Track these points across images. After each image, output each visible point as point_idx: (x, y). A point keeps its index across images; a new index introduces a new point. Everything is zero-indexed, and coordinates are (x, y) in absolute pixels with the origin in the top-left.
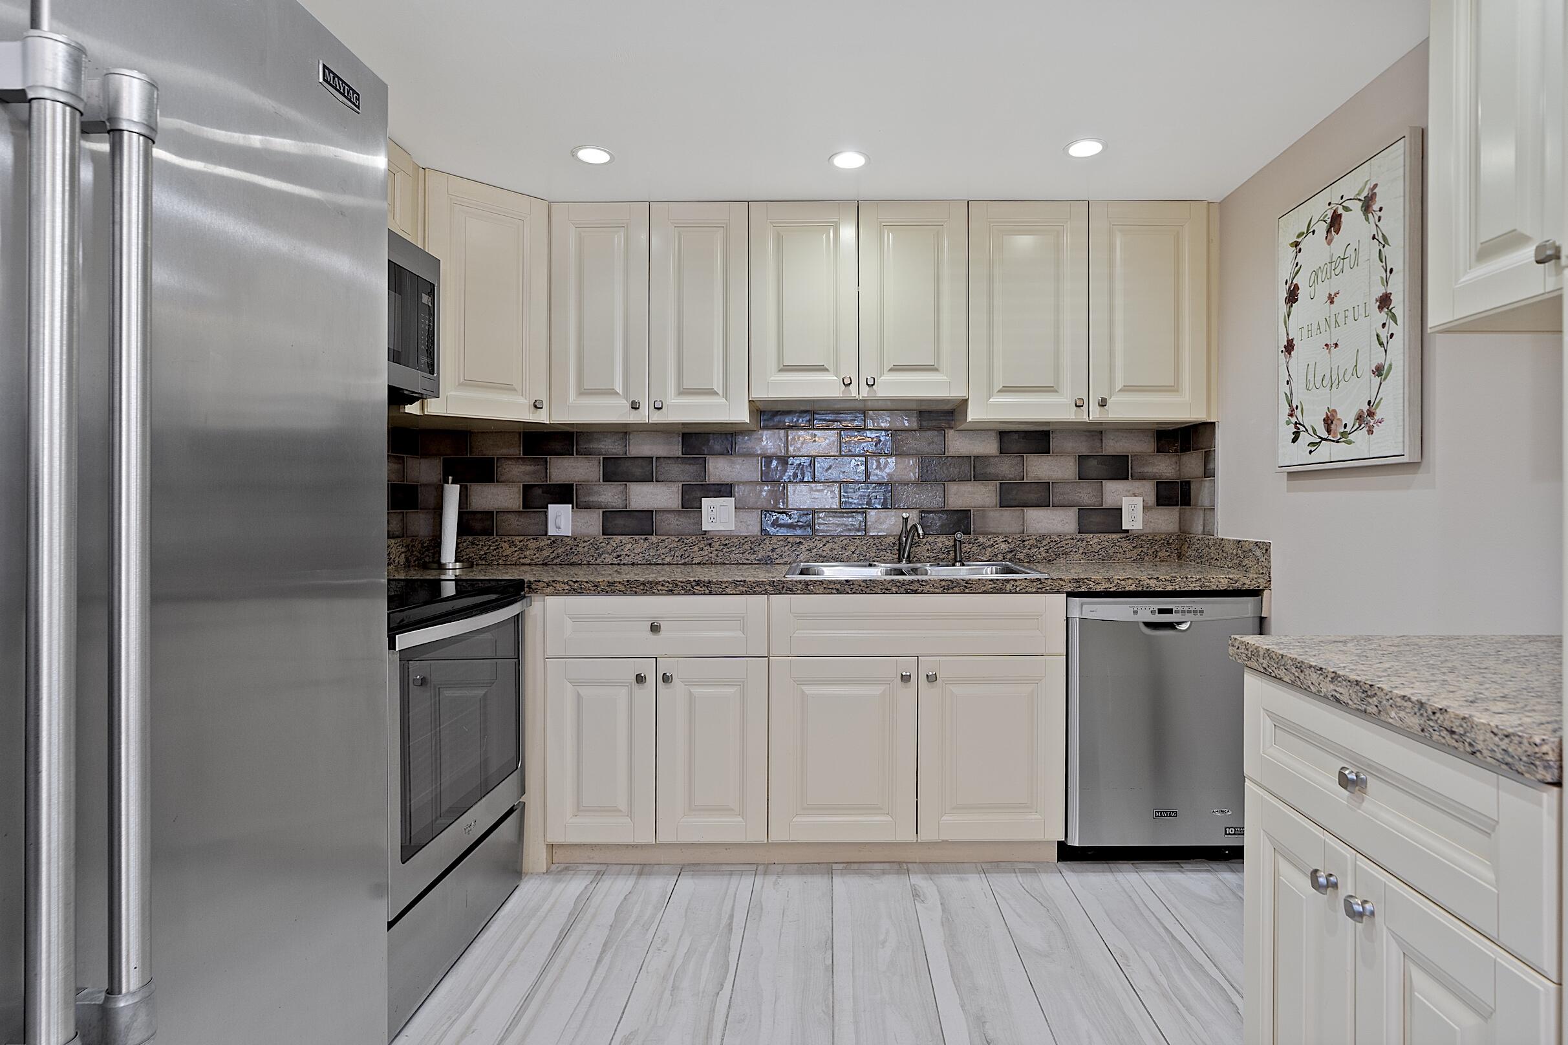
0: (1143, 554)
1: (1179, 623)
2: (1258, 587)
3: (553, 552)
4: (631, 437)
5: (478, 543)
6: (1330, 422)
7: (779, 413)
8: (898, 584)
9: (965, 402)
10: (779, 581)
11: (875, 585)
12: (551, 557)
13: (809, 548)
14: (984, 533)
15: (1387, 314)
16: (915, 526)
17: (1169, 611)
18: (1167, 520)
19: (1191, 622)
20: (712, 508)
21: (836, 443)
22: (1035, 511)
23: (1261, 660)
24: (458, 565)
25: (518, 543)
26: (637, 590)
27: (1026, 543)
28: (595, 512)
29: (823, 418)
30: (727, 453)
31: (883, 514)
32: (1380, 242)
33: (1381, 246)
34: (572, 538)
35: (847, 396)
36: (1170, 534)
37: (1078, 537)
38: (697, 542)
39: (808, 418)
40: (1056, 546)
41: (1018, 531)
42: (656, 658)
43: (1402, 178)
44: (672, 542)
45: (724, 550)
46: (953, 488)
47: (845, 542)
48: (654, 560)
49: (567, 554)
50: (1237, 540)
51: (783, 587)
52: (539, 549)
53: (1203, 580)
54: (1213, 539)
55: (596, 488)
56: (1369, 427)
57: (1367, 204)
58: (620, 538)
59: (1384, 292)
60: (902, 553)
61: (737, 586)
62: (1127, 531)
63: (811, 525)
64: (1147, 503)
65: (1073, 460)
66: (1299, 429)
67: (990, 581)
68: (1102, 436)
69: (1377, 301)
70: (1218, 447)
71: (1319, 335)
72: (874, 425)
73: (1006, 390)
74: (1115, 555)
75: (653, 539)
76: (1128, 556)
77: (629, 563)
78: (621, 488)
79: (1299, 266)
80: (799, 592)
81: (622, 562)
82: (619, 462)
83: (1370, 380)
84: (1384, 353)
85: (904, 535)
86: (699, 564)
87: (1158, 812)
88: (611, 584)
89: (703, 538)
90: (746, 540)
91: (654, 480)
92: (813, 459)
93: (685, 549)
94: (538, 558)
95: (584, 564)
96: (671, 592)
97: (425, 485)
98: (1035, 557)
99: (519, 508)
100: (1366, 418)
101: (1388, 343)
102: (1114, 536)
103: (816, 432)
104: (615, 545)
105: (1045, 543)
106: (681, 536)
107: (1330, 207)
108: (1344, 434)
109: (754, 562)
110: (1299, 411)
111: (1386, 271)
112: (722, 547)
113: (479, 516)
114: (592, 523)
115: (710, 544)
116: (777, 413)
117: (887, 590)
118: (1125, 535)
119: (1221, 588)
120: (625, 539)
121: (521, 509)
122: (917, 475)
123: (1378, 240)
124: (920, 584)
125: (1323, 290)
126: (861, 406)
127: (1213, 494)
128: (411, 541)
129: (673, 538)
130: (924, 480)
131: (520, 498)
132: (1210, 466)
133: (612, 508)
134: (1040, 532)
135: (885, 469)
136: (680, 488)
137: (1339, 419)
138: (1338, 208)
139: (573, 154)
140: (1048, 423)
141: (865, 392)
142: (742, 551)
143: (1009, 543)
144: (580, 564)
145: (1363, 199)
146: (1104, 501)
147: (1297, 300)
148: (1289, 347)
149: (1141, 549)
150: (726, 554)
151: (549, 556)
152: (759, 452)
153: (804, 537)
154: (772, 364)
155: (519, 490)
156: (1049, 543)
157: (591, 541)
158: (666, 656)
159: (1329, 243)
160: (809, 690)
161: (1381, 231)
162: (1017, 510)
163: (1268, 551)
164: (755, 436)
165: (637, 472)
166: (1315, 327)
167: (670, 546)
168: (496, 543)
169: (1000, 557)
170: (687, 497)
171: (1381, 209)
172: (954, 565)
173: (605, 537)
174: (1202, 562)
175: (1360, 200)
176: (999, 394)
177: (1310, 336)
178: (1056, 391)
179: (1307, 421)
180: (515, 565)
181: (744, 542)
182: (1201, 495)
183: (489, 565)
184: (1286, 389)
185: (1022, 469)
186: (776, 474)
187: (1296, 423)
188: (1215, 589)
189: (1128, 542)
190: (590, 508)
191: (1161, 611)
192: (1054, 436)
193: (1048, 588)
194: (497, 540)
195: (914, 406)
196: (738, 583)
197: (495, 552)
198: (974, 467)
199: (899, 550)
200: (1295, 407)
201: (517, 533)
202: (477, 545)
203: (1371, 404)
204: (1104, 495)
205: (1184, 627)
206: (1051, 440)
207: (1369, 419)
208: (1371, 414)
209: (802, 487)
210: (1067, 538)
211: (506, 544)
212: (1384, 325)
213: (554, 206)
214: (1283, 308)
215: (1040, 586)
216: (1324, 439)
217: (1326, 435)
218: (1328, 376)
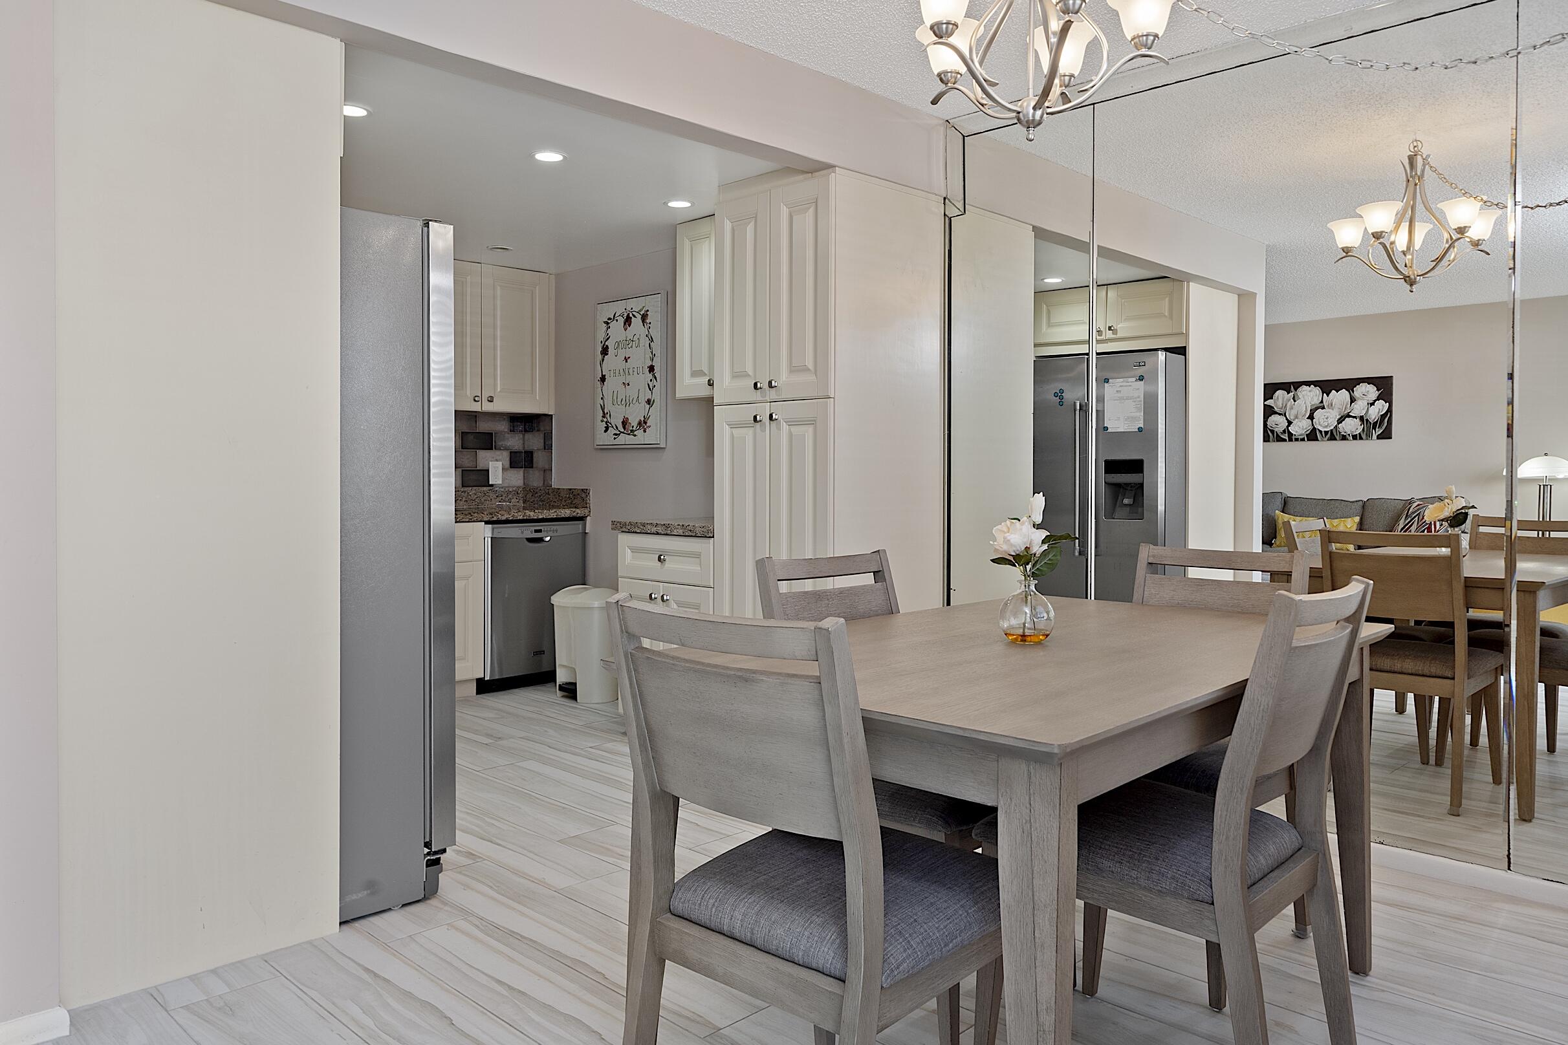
1: (545, 538)
2: (583, 516)
6: (625, 424)
15: (653, 376)
17: (540, 531)
18: (517, 478)
19: (551, 538)
23: (627, 527)
32: (650, 339)
33: (650, 342)
36: (518, 487)
37: (462, 490)
43: (663, 313)
50: (567, 489)
53: (558, 511)
54: (551, 489)
56: (644, 429)
57: (644, 317)
59: (651, 364)
62: (492, 485)
64: (505, 466)
66: (608, 425)
69: (648, 368)
70: (554, 430)
71: (619, 377)
74: (485, 502)
76: (494, 502)
79: (608, 336)
83: (645, 406)
84: (651, 394)
87: (535, 652)
100: (643, 424)
101: (653, 390)
102: (485, 489)
107: (625, 311)
108: (631, 431)
110: (608, 416)
111: (652, 354)
118: (491, 488)
119: (566, 516)
125: (622, 353)
127: (550, 461)
132: (549, 443)
137: (629, 423)
138: (629, 313)
145: (642, 314)
146: (478, 464)
147: (607, 354)
148: (603, 379)
149: (501, 498)
159: (625, 330)
161: (650, 334)
163: (588, 495)
166: (617, 372)
171: (650, 323)
175: (640, 314)
177: (614, 376)
178: (463, 390)
179: (613, 421)
182: (539, 458)
184: (601, 402)
187: (607, 422)
188: (563, 517)
189: (494, 492)
191: (536, 531)
193: (474, 519)
200: (606, 413)
203: (645, 418)
204: (477, 460)
205: (547, 540)
208: (645, 423)
212: (651, 381)
214: (600, 357)
215: (471, 518)
216: (621, 432)
217: (623, 430)
218: (624, 399)
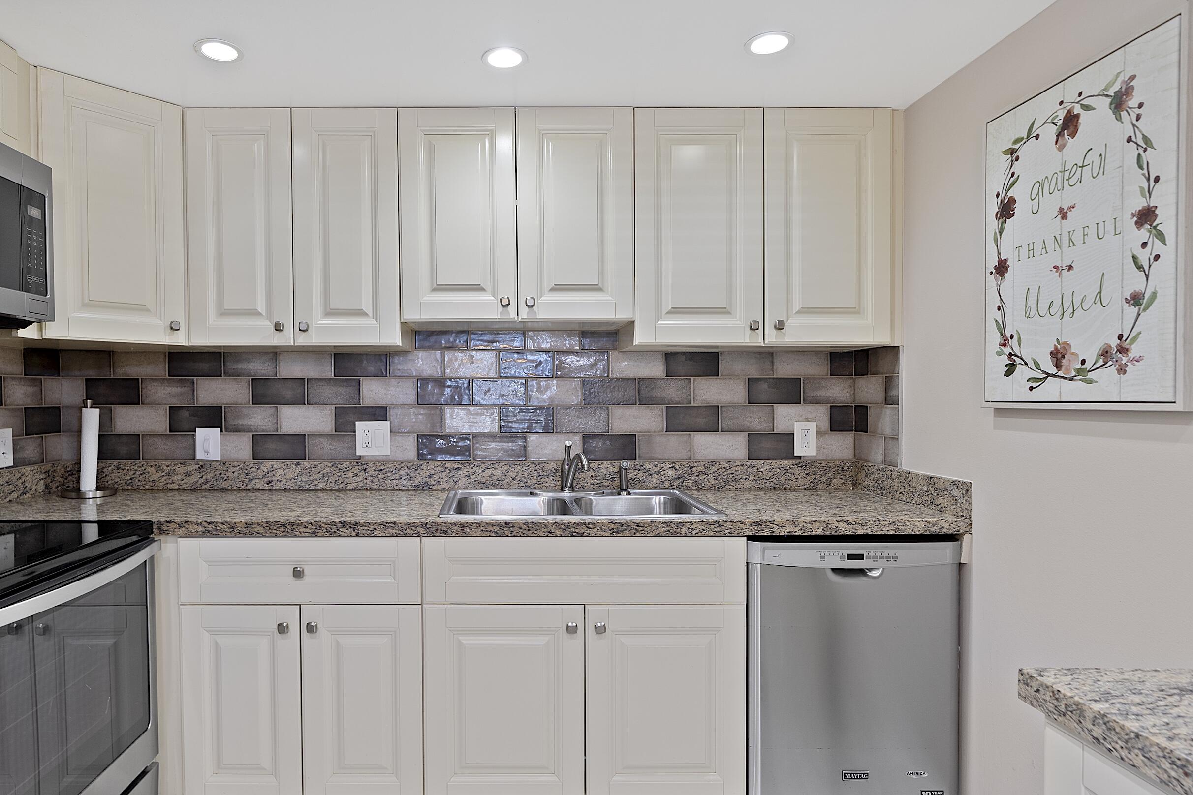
0: (816, 481)
1: (870, 570)
2: (958, 531)
3: (202, 477)
4: (281, 357)
5: (123, 468)
6: (1060, 356)
7: (435, 333)
8: (562, 526)
9: (631, 324)
10: (432, 522)
11: (537, 527)
12: (200, 482)
13: (467, 474)
14: (651, 459)
15: (1150, 232)
16: (578, 455)
17: (860, 557)
18: (841, 447)
19: (883, 569)
20: (366, 433)
21: (494, 365)
22: (703, 436)
24: (99, 494)
25: (165, 468)
26: (277, 532)
27: (694, 469)
28: (244, 436)
29: (481, 338)
30: (381, 374)
31: (545, 438)
32: (1138, 145)
33: (1141, 151)
34: (220, 462)
35: (505, 317)
36: (844, 462)
37: (749, 464)
38: (351, 468)
39: (465, 338)
40: (726, 473)
41: (685, 457)
42: (300, 605)
43: (1176, 65)
44: (325, 467)
45: (380, 476)
46: (617, 412)
47: (505, 468)
48: (307, 486)
49: (216, 479)
50: (928, 476)
51: (437, 529)
52: (188, 475)
53: (897, 523)
54: (898, 472)
55: (245, 411)
56: (1119, 365)
57: (1118, 103)
58: (270, 463)
59: (1146, 204)
60: (564, 481)
61: (386, 528)
62: (800, 457)
63: (469, 450)
64: (820, 429)
65: (742, 383)
66: (1015, 361)
67: (663, 523)
68: (773, 358)
69: (1134, 216)
70: (902, 373)
71: (1045, 255)
72: (534, 346)
73: (676, 311)
74: (787, 483)
75: (306, 464)
76: (801, 483)
77: (281, 489)
78: (272, 411)
79: (1015, 176)
80: (454, 535)
81: (274, 488)
82: (269, 383)
83: (1122, 310)
84: (1145, 279)
85: (567, 463)
86: (353, 490)
87: (848, 774)
88: (248, 525)
89: (357, 463)
90: (402, 465)
91: (306, 403)
92: (471, 381)
93: (339, 474)
94: (186, 483)
95: (235, 490)
96: (314, 534)
97: (68, 407)
98: (703, 484)
99: (166, 431)
100: (1116, 355)
101: (1150, 266)
102: (787, 462)
103: (474, 353)
104: (266, 471)
105: (714, 469)
106: (334, 461)
107: (1062, 107)
108: (1079, 372)
109: (410, 489)
110: (1014, 342)
111: (1148, 180)
112: (377, 473)
113: (124, 439)
114: (242, 447)
115: (365, 470)
116: (431, 333)
117: (551, 533)
118: (797, 461)
119: (918, 533)
120: (276, 464)
121: (168, 433)
122: (580, 397)
123: (1136, 143)
124: (587, 527)
125: (1051, 204)
126: (520, 326)
127: (896, 422)
128: (52, 467)
129: (326, 463)
130: (586, 403)
131: (166, 420)
132: (893, 393)
133: (263, 432)
134: (708, 458)
135: (546, 391)
136: (333, 411)
137: (1073, 354)
138: (1074, 106)
139: (196, 49)
140: (717, 347)
141: (524, 314)
142: (398, 477)
143: (676, 470)
144: (230, 490)
145: (1113, 95)
146: (775, 426)
147: (1013, 215)
148: (1002, 268)
149: (814, 476)
150: (381, 480)
151: (198, 481)
152: (414, 374)
153: (463, 463)
154: (425, 283)
155: (166, 412)
156: (718, 470)
157: (241, 466)
158: (310, 603)
159: (1061, 149)
160: (466, 640)
161: (1140, 131)
162: (684, 435)
163: (969, 493)
164: (410, 357)
165: (288, 394)
166: (1038, 246)
167: (323, 472)
168: (143, 468)
169: (667, 484)
170: (340, 420)
171: (1141, 106)
172: (619, 494)
173: (256, 461)
174: (883, 493)
175: (1107, 96)
176: (668, 315)
177: (1031, 256)
178: (729, 313)
179: (1026, 352)
180: (162, 490)
181: (399, 467)
182: (881, 420)
183: (135, 490)
184: (998, 316)
185: (689, 392)
186: (433, 397)
187: (1010, 354)
188: (910, 533)
189: (801, 469)
190: (240, 432)
191: (851, 557)
192: (723, 358)
193: (727, 532)
194: (143, 465)
195: (576, 327)
196: (387, 525)
197: (141, 477)
198: (639, 390)
199: (562, 477)
200: (1009, 336)
201: (164, 458)
202: (123, 470)
203: (1124, 339)
204: (775, 419)
205: (875, 573)
206: (720, 361)
207: (1120, 355)
208: (1122, 350)
209: (459, 411)
210: (737, 464)
211: (152, 469)
212: (1144, 245)
213: (188, 112)
214: (993, 224)
215: (718, 529)
216: (1049, 375)
217: (1053, 370)
218: (1057, 303)
